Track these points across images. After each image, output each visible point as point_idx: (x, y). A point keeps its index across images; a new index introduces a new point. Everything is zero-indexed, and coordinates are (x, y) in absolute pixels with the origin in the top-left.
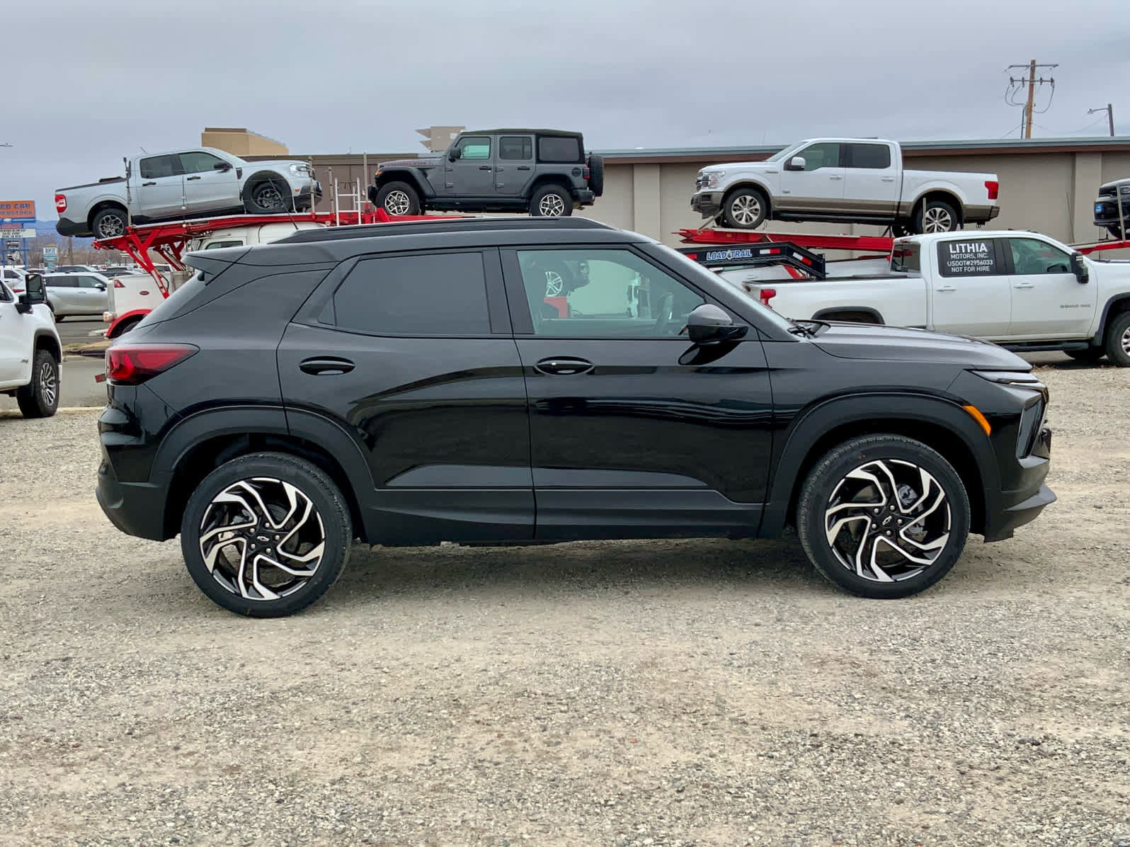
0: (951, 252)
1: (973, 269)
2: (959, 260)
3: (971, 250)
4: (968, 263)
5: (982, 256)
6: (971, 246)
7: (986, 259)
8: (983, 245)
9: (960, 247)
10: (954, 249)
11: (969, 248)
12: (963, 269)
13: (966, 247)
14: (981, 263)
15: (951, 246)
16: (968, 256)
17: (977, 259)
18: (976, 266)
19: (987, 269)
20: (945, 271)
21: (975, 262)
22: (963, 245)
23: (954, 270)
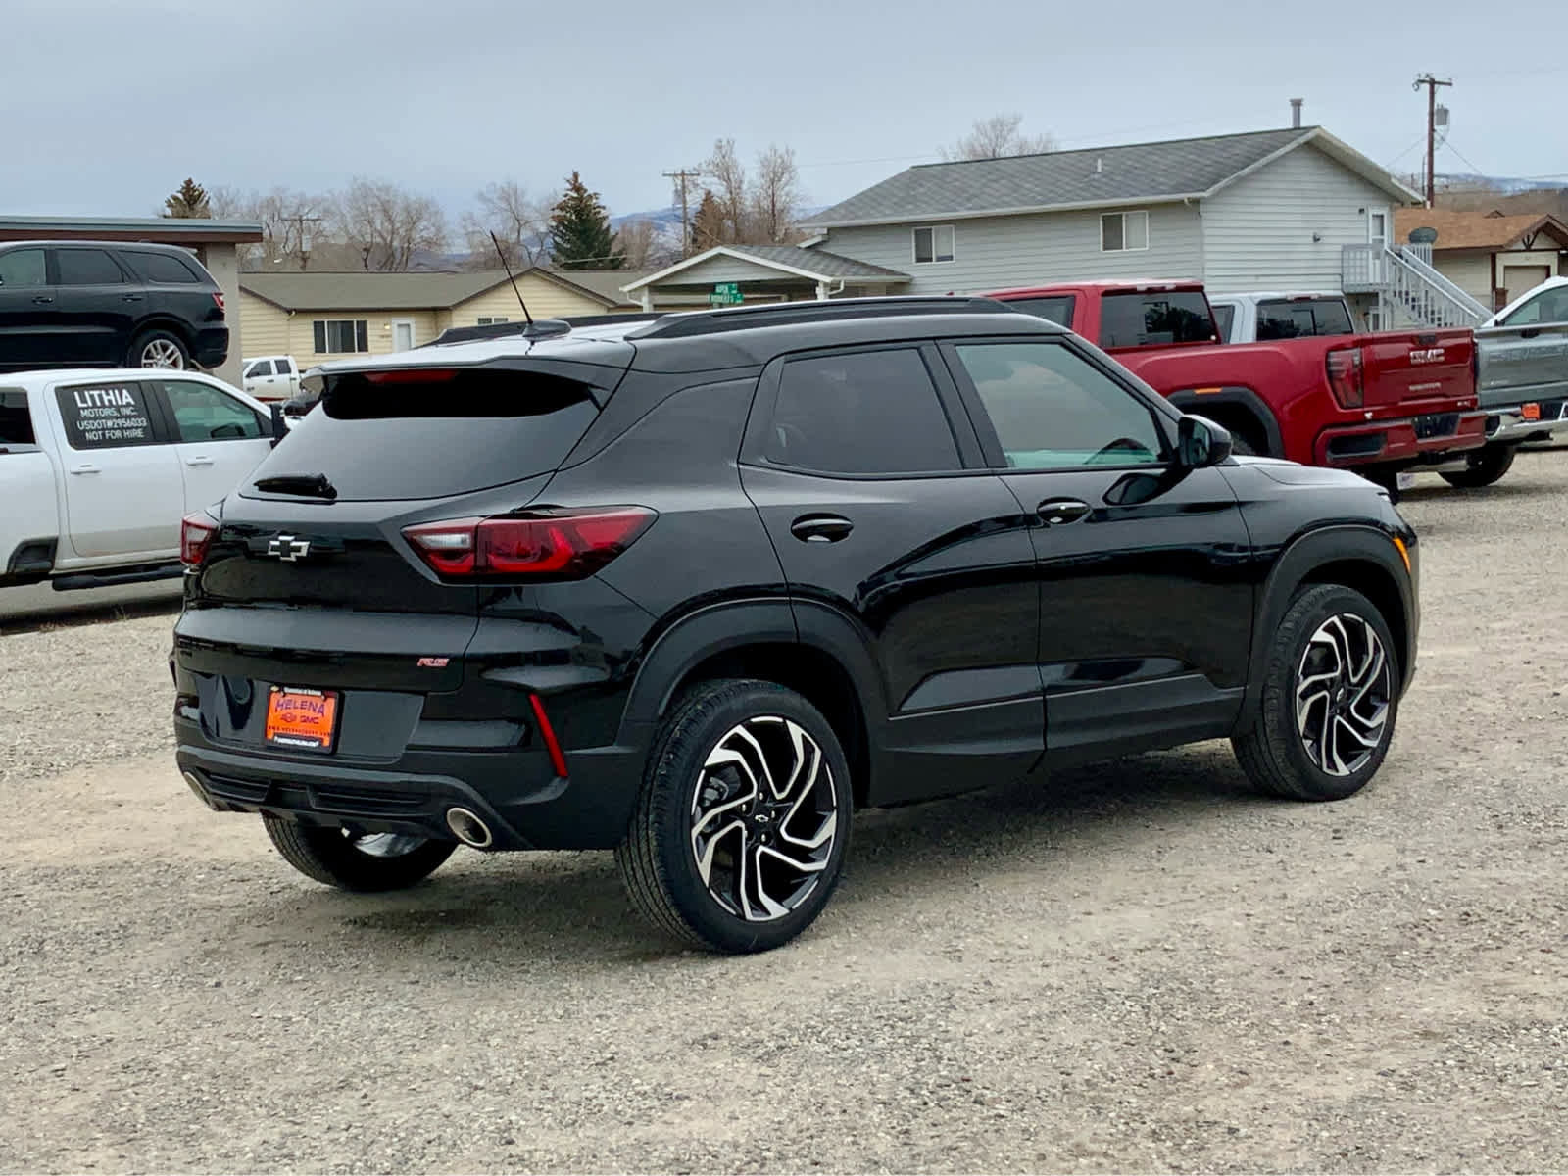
0: (80, 405)
1: (118, 434)
2: (95, 419)
3: (110, 401)
4: (110, 424)
5: (128, 411)
6: (108, 394)
7: (135, 417)
8: (125, 392)
9: (92, 396)
10: (84, 400)
11: (106, 398)
12: (103, 435)
13: (100, 396)
14: (128, 424)
15: (76, 394)
16: (107, 412)
17: (121, 417)
18: (122, 429)
19: (139, 433)
20: (78, 440)
21: (120, 422)
22: (95, 393)
23: (89, 436)
